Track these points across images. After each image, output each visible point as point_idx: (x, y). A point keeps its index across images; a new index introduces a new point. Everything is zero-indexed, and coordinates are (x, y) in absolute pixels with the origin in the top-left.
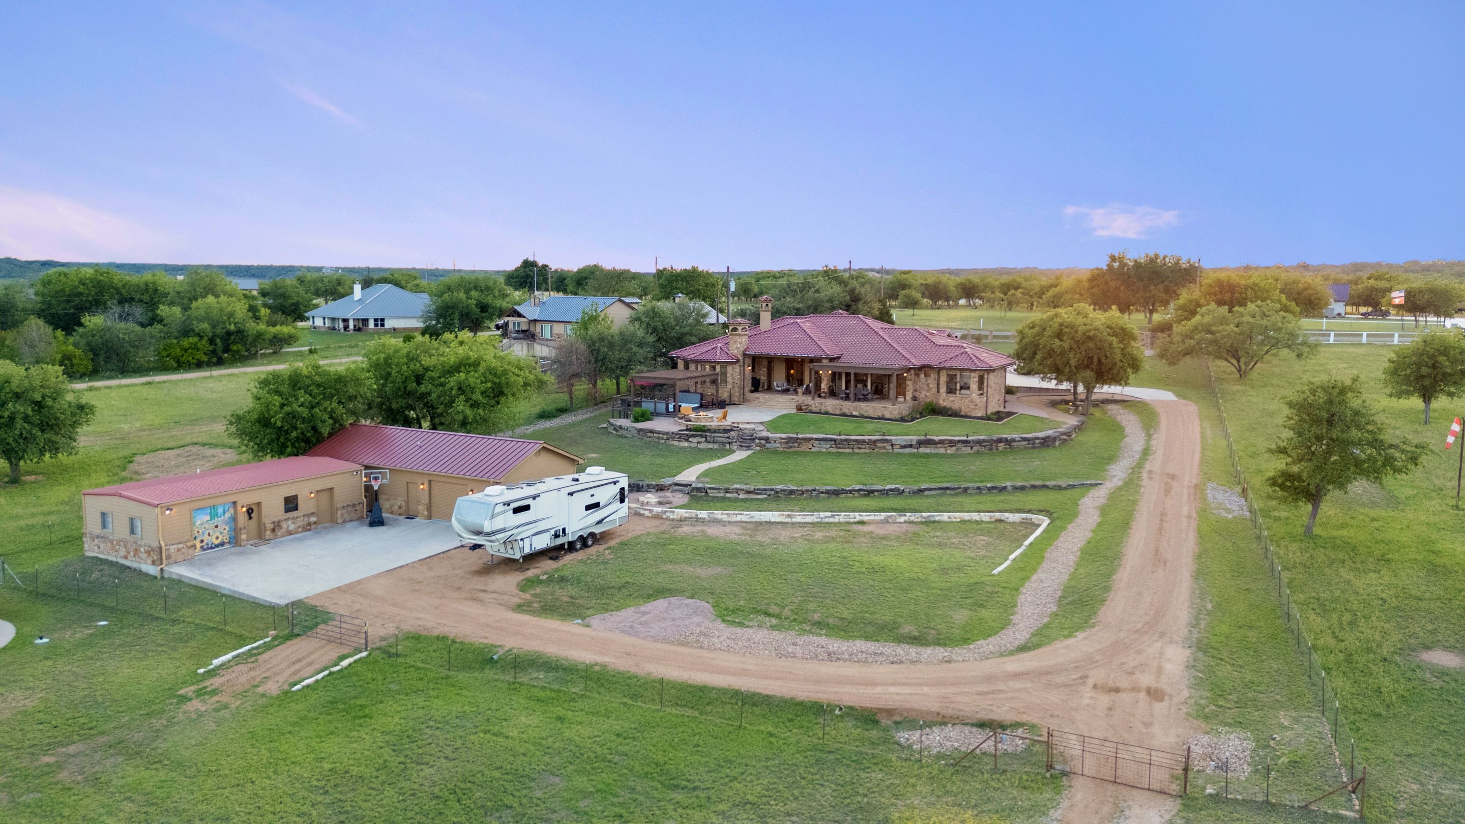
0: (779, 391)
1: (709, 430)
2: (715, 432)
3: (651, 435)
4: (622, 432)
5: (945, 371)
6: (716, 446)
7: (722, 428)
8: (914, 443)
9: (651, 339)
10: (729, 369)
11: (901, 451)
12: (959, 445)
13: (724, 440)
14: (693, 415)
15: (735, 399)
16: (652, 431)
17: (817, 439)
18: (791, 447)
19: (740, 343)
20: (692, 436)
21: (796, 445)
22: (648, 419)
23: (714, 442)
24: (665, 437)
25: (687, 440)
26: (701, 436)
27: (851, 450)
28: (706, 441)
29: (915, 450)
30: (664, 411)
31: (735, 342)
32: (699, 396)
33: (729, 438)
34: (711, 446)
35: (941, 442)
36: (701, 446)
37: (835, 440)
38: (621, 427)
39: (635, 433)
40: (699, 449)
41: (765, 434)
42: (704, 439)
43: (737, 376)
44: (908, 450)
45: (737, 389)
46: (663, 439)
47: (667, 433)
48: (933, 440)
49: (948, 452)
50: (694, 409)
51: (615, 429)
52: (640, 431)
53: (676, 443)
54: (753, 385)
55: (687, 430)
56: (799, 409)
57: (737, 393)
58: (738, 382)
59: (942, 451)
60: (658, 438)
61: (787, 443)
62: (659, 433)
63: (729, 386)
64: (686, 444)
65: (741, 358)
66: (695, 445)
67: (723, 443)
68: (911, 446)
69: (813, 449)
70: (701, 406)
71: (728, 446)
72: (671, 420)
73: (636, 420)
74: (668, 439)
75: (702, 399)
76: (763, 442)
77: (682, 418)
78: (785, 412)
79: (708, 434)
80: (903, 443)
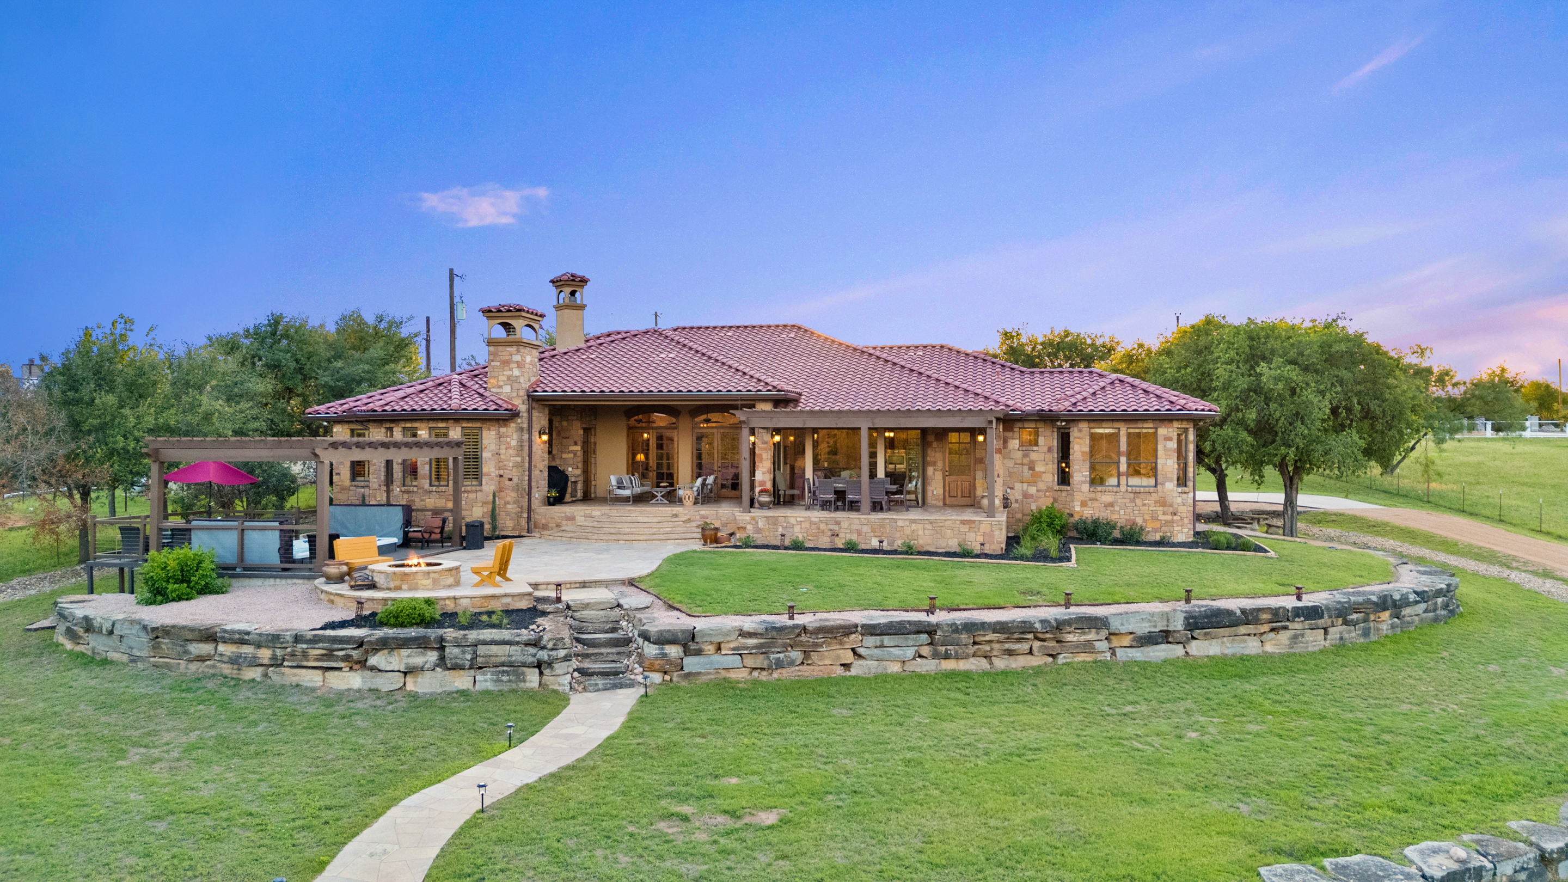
0: (626, 500)
1: (450, 618)
2: (475, 622)
3: (207, 648)
4: (95, 643)
5: (1084, 426)
6: (485, 681)
7: (497, 605)
8: (1178, 624)
9: (264, 386)
10: (489, 437)
11: (1138, 654)
12: (1297, 625)
13: (516, 653)
14: (382, 567)
15: (507, 524)
16: (209, 636)
17: (871, 630)
18: (779, 665)
19: (520, 365)
20: (384, 645)
21: (796, 655)
22: (206, 590)
23: (476, 666)
24: (265, 654)
25: (362, 664)
26: (422, 644)
27: (984, 664)
28: (442, 662)
29: (1178, 651)
30: (274, 558)
31: (506, 363)
32: (397, 516)
33: (536, 643)
34: (461, 681)
35: (1249, 617)
36: (421, 685)
37: (930, 630)
38: (89, 625)
39: (141, 644)
40: (414, 696)
41: (665, 620)
42: (432, 656)
43: (511, 458)
44: (1160, 652)
45: (511, 495)
46: (254, 662)
47: (274, 639)
48: (1229, 613)
49: (1269, 648)
50: (384, 551)
51: (71, 634)
52: (158, 634)
53: (311, 678)
54: (551, 485)
55: (359, 621)
56: (711, 536)
57: (510, 506)
58: (515, 474)
59: (1252, 647)
60: (235, 661)
61: (763, 650)
62: (241, 639)
63: (489, 486)
64: (354, 680)
65: (523, 408)
66: (397, 681)
67: (514, 667)
68: (1165, 636)
69: (858, 668)
70: (407, 543)
71: (532, 678)
72: (293, 588)
73: (159, 595)
74: (277, 663)
75: (408, 522)
76: (674, 651)
77: (340, 579)
78: (671, 549)
79: (450, 633)
80: (1144, 629)
